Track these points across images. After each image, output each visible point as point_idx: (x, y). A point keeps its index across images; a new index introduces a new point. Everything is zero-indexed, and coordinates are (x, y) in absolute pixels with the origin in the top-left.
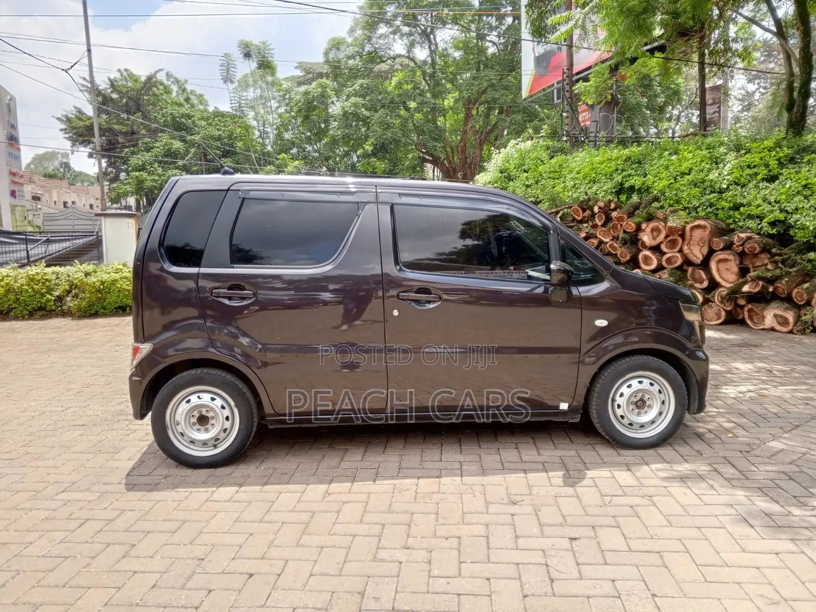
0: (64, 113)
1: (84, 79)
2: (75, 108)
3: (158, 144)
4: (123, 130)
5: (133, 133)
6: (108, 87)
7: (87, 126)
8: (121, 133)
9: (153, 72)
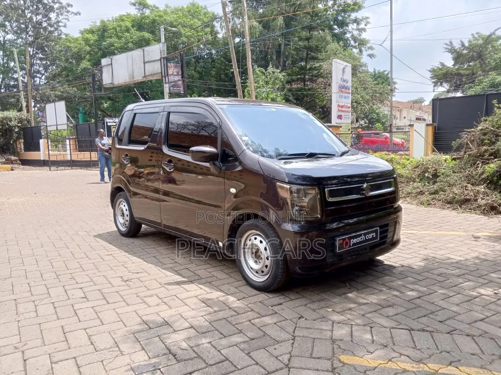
0: (432, 67)
1: (446, 44)
2: (440, 63)
3: (487, 80)
4: (467, 73)
5: (473, 74)
6: (460, 46)
7: (444, 74)
8: (466, 75)
9: (492, 31)
